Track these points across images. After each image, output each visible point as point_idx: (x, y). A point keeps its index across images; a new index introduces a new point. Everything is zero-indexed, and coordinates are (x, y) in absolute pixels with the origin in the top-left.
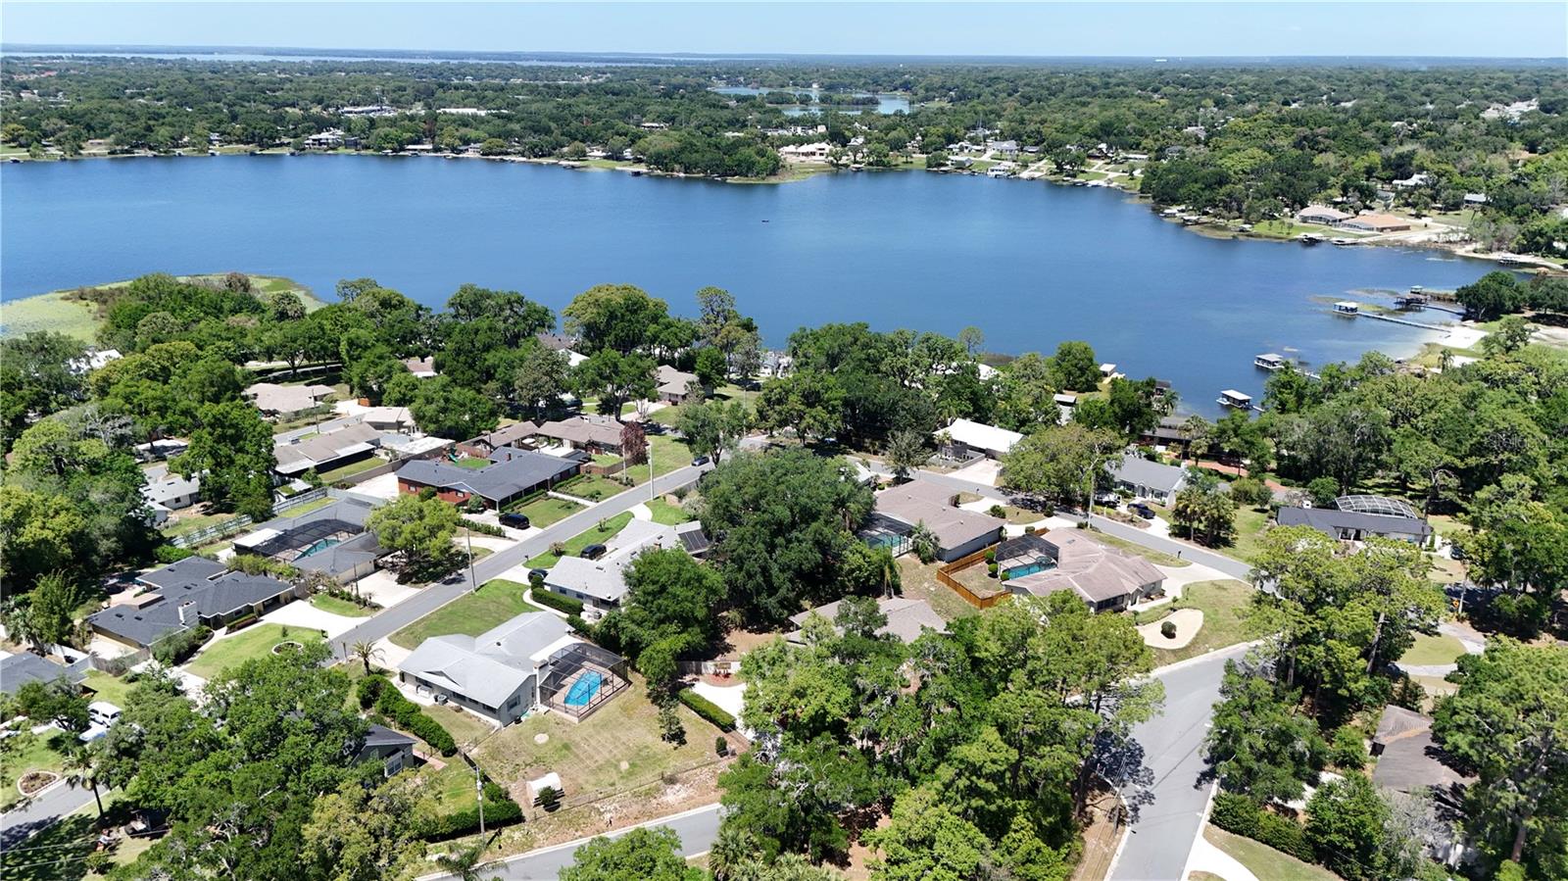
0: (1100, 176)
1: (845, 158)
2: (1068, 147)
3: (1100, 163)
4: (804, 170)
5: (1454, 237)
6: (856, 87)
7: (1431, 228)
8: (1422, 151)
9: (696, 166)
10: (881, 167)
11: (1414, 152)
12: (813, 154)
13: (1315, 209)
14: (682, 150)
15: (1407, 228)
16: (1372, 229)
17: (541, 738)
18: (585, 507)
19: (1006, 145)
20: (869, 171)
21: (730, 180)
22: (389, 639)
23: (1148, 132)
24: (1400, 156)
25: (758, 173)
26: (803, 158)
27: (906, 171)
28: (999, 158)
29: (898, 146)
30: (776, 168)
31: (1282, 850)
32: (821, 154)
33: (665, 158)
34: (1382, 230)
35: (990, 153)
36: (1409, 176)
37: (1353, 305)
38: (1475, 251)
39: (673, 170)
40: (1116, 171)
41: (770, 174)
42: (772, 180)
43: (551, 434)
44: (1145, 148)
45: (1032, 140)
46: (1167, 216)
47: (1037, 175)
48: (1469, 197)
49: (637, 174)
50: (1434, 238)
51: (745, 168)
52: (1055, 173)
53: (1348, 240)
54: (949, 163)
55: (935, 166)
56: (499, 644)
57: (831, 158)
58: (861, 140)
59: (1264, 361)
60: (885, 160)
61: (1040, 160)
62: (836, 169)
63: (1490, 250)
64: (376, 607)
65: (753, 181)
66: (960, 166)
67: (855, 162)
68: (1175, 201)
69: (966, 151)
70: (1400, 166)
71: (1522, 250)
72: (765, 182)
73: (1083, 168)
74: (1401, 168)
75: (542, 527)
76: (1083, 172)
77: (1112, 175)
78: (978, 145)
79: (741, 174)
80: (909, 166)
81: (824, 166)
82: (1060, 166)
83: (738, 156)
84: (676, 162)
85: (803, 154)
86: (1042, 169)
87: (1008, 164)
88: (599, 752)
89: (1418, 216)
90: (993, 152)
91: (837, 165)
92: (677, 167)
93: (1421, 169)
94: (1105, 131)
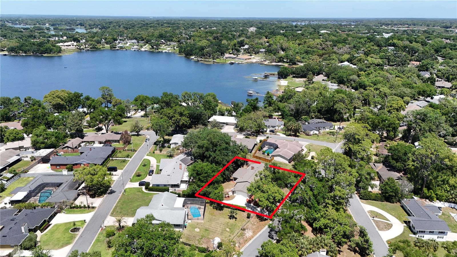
0: (165, 49)
1: (82, 47)
2: (152, 41)
3: (163, 45)
4: (70, 51)
5: (263, 60)
6: (63, 25)
7: (255, 59)
8: (246, 39)
9: (29, 51)
10: (94, 49)
11: (244, 40)
12: (70, 46)
13: (227, 55)
14: (22, 46)
15: (250, 59)
16: (244, 59)
17: (197, 230)
18: (129, 160)
19: (133, 41)
20: (91, 50)
21: (44, 55)
22: (111, 216)
23: (173, 36)
24: (241, 41)
25: (54, 52)
26: (67, 47)
27: (103, 50)
28: (133, 45)
29: (99, 42)
30: (60, 51)
31: (377, 201)
32: (73, 46)
33: (15, 49)
34: (246, 59)
35: (128, 44)
36: (244, 46)
37: (256, 78)
38: (268, 63)
39: (19, 53)
40: (169, 48)
41: (59, 53)
42: (60, 54)
43: (89, 140)
44: (174, 41)
45: (140, 39)
46: (192, 59)
47: (147, 49)
48: (261, 50)
49: (5, 55)
50: (258, 60)
51: (48, 51)
52: (152, 49)
53: (240, 62)
54: (117, 47)
55: (113, 48)
56: (162, 205)
57: (77, 47)
58: (84, 41)
59: (249, 93)
60: (96, 47)
61: (145, 45)
62: (80, 50)
63: (271, 62)
64: (93, 208)
65: (53, 55)
66: (121, 48)
67: (86, 48)
68: (191, 55)
69: (121, 43)
70: (242, 43)
71: (279, 62)
72: (58, 55)
73: (159, 47)
74: (242, 44)
75: (122, 169)
76: (160, 48)
77: (168, 49)
78: (124, 41)
79: (48, 53)
80: (104, 48)
81: (75, 49)
82: (152, 47)
83: (46, 47)
84: (21, 50)
85: (66, 46)
86: (147, 47)
87: (136, 47)
88: (217, 228)
89: (251, 56)
90: (130, 43)
91: (80, 49)
92: (21, 52)
93: (246, 44)
94: (161, 36)
